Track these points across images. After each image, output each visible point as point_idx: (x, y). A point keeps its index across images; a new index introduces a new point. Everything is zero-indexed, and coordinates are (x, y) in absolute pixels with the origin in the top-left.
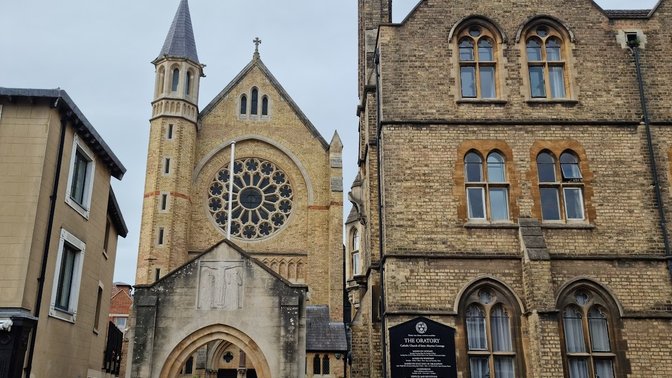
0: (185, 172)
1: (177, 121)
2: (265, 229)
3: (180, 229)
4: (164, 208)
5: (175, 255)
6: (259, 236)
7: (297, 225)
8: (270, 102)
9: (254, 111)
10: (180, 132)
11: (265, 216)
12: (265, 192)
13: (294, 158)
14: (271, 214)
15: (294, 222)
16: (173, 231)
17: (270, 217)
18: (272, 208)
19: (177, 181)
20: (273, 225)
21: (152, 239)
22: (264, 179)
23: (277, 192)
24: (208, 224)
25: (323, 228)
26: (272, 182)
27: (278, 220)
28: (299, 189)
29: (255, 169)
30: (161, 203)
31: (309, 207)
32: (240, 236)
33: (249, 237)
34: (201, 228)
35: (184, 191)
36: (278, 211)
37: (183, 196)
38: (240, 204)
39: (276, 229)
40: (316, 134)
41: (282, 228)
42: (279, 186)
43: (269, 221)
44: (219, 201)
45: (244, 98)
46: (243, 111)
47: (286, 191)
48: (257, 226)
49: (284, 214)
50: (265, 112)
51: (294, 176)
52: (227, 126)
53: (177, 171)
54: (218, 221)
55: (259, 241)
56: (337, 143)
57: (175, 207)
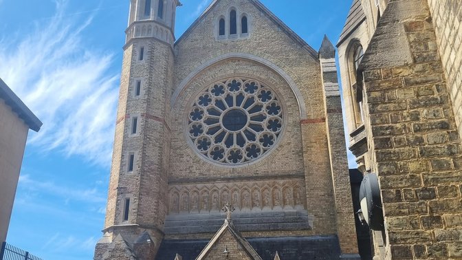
0: (158, 93)
1: (148, 42)
2: (253, 152)
3: (153, 154)
4: (134, 131)
5: (147, 183)
6: (246, 160)
7: (289, 144)
8: (249, 20)
9: (233, 31)
10: (151, 52)
11: (252, 137)
12: (250, 112)
13: (279, 70)
14: (258, 135)
15: (286, 140)
16: (144, 156)
17: (258, 138)
18: (259, 128)
19: (148, 101)
20: (261, 147)
21: (122, 166)
22: (248, 99)
23: (264, 111)
24: (188, 151)
25: (320, 143)
26: (258, 101)
27: (267, 141)
28: (288, 104)
29: (238, 89)
30: (131, 126)
31: (302, 122)
32: (225, 161)
33: (235, 161)
34: (182, 155)
35: (158, 113)
36: (266, 130)
37: (156, 118)
38: (223, 127)
39: (265, 151)
40: (302, 44)
41: (272, 148)
42: (265, 104)
43: (257, 142)
44: (200, 126)
45: (222, 22)
46: (222, 32)
47: (273, 109)
48: (243, 150)
49: (273, 133)
50: (245, 30)
51: (281, 90)
52: (204, 48)
53: (149, 91)
54: (199, 148)
55: (246, 165)
56: (328, 48)
57: (146, 129)
